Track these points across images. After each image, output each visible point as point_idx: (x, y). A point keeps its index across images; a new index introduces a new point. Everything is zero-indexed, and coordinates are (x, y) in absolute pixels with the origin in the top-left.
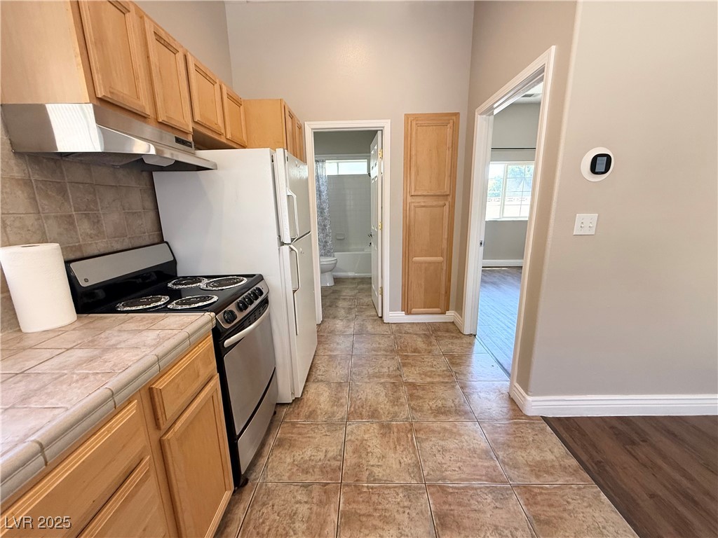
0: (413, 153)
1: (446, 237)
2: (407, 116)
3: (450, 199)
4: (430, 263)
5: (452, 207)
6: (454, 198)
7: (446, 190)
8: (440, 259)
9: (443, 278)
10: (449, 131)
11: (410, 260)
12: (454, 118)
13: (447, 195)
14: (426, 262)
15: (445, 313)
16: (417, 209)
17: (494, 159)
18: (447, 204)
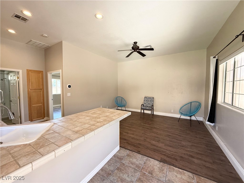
0: (30, 78)
1: (42, 99)
2: (27, 70)
3: (42, 90)
4: (38, 106)
5: (43, 92)
6: (43, 90)
7: (41, 88)
8: (41, 104)
9: (42, 109)
10: (41, 75)
11: (31, 106)
12: (42, 72)
13: (42, 89)
14: (37, 106)
15: (44, 118)
16: (33, 93)
17: (53, 78)
18: (42, 91)
